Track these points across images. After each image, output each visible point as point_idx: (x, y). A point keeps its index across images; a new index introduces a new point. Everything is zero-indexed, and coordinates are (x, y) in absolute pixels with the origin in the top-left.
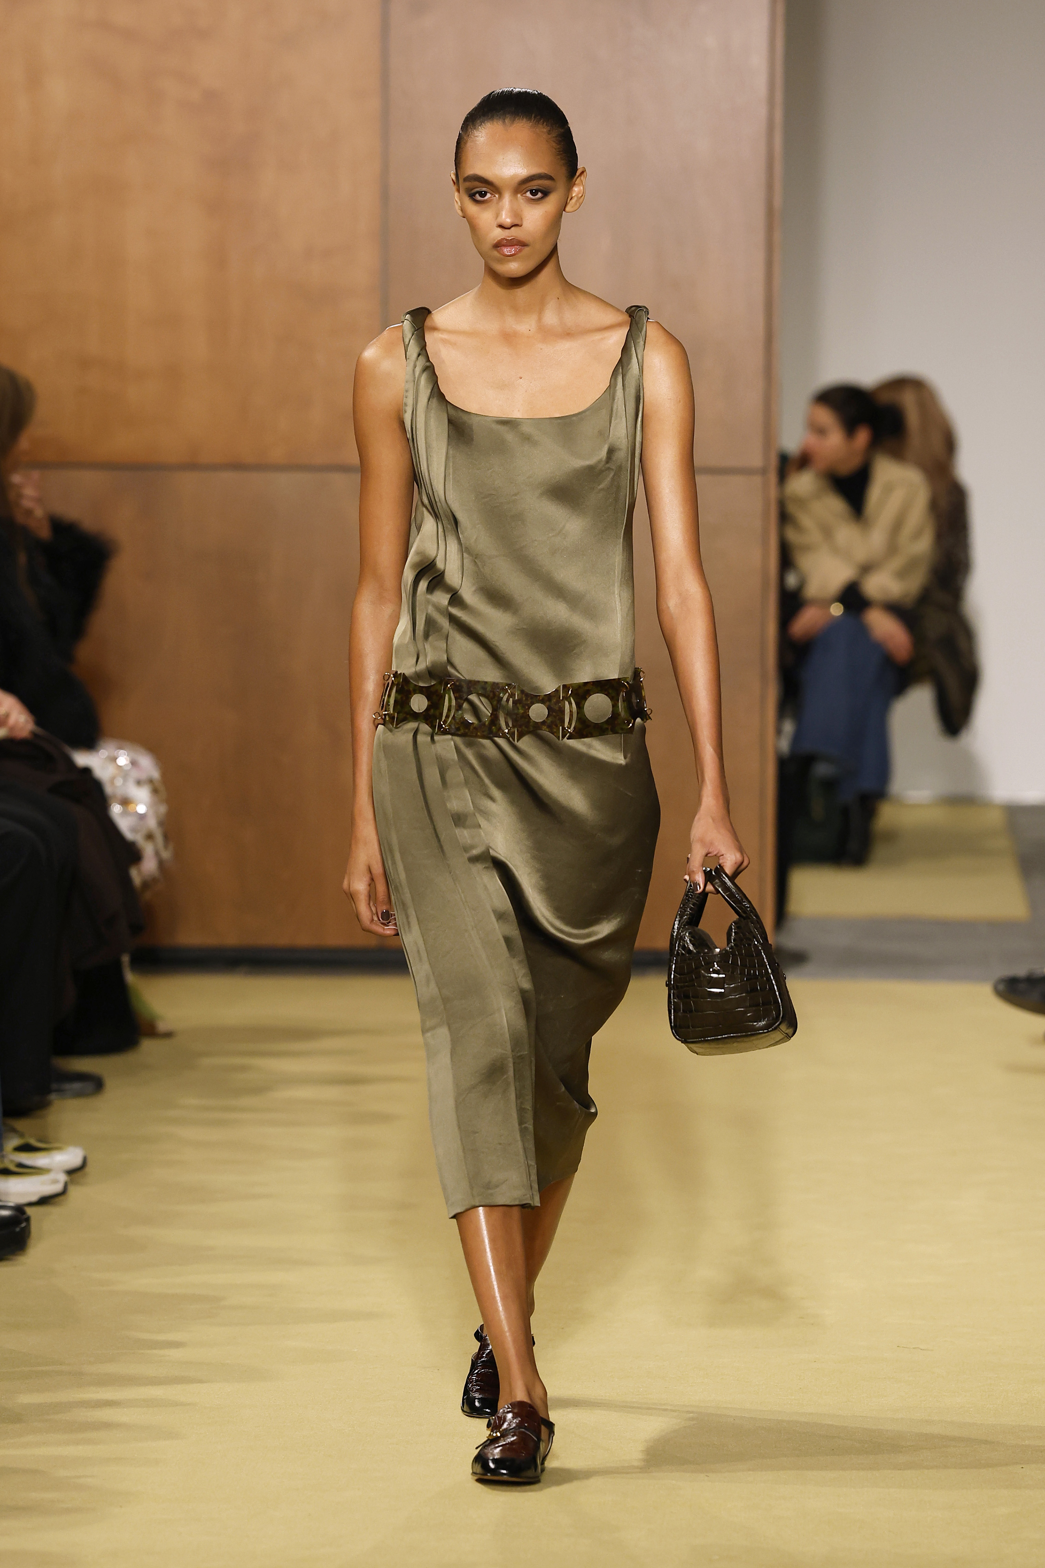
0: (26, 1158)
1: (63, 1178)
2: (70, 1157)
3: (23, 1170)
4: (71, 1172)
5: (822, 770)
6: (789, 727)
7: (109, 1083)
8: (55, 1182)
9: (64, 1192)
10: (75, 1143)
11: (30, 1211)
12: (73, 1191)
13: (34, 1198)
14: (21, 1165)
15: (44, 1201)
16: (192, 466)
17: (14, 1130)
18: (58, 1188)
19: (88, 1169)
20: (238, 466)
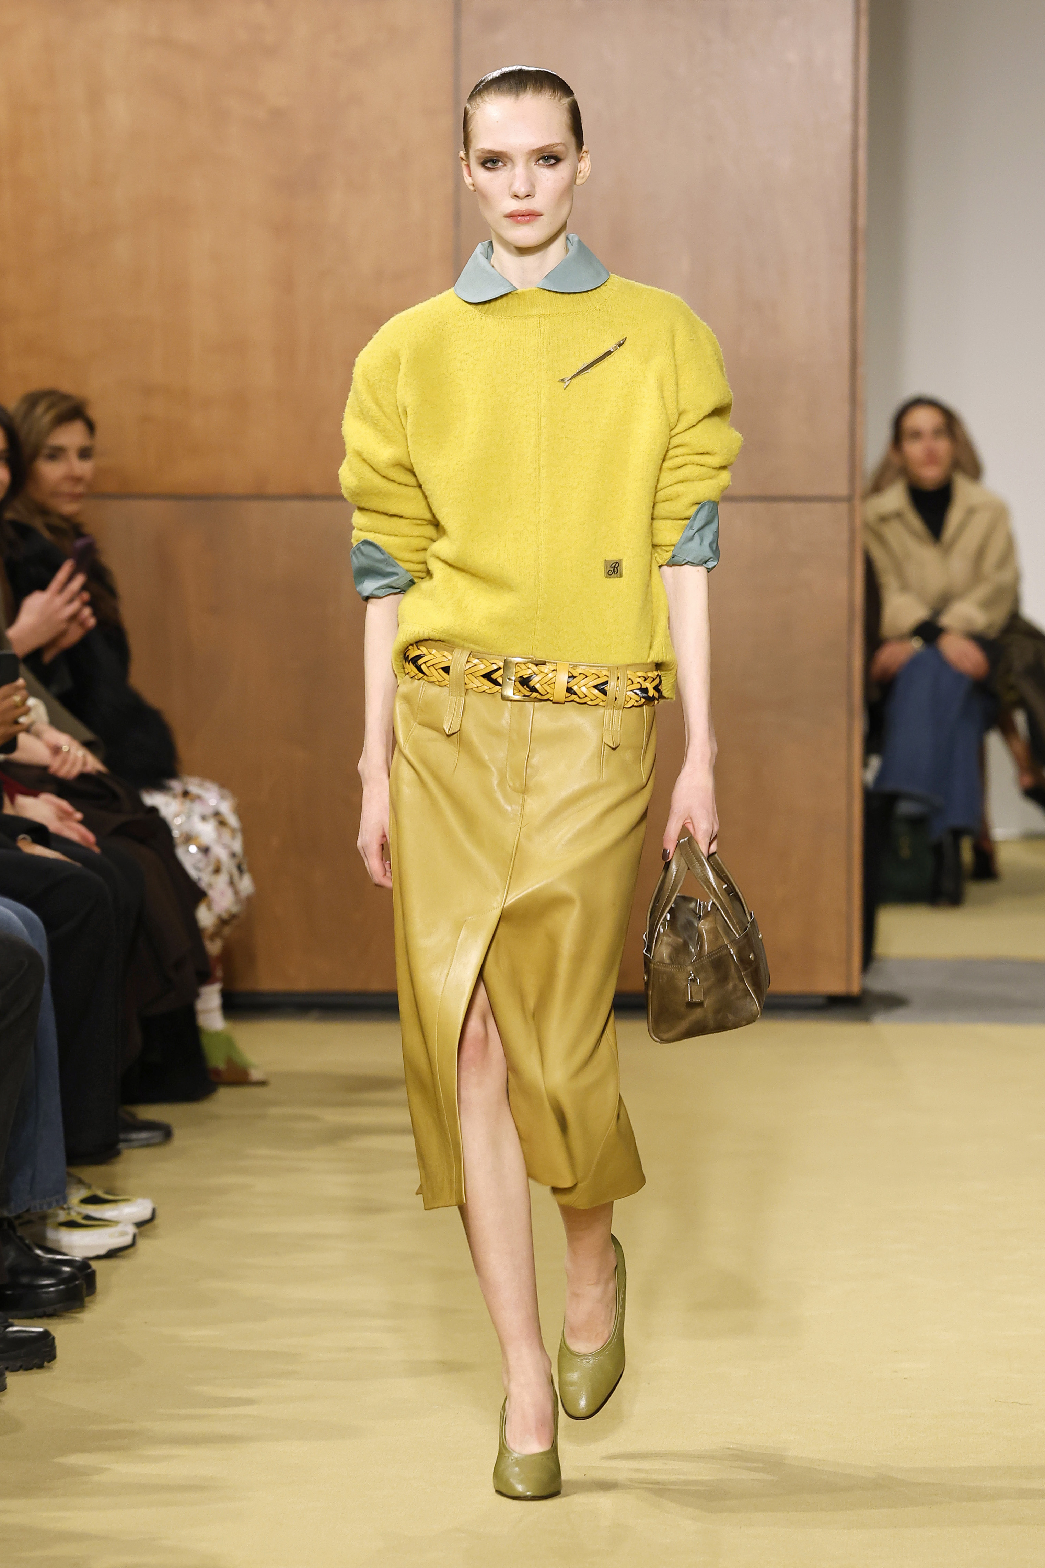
0: (93, 1210)
1: (131, 1230)
2: (139, 1209)
3: (90, 1222)
4: (140, 1225)
5: (905, 808)
6: (875, 762)
7: (177, 1133)
8: (124, 1234)
9: (133, 1245)
10: (144, 1193)
11: (94, 1265)
12: (142, 1244)
13: (102, 1252)
14: (88, 1217)
15: (112, 1254)
16: (260, 496)
17: (80, 1182)
18: (127, 1240)
19: (157, 1221)
20: (306, 496)
